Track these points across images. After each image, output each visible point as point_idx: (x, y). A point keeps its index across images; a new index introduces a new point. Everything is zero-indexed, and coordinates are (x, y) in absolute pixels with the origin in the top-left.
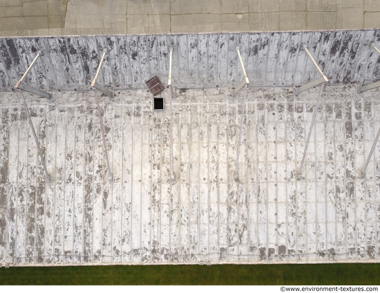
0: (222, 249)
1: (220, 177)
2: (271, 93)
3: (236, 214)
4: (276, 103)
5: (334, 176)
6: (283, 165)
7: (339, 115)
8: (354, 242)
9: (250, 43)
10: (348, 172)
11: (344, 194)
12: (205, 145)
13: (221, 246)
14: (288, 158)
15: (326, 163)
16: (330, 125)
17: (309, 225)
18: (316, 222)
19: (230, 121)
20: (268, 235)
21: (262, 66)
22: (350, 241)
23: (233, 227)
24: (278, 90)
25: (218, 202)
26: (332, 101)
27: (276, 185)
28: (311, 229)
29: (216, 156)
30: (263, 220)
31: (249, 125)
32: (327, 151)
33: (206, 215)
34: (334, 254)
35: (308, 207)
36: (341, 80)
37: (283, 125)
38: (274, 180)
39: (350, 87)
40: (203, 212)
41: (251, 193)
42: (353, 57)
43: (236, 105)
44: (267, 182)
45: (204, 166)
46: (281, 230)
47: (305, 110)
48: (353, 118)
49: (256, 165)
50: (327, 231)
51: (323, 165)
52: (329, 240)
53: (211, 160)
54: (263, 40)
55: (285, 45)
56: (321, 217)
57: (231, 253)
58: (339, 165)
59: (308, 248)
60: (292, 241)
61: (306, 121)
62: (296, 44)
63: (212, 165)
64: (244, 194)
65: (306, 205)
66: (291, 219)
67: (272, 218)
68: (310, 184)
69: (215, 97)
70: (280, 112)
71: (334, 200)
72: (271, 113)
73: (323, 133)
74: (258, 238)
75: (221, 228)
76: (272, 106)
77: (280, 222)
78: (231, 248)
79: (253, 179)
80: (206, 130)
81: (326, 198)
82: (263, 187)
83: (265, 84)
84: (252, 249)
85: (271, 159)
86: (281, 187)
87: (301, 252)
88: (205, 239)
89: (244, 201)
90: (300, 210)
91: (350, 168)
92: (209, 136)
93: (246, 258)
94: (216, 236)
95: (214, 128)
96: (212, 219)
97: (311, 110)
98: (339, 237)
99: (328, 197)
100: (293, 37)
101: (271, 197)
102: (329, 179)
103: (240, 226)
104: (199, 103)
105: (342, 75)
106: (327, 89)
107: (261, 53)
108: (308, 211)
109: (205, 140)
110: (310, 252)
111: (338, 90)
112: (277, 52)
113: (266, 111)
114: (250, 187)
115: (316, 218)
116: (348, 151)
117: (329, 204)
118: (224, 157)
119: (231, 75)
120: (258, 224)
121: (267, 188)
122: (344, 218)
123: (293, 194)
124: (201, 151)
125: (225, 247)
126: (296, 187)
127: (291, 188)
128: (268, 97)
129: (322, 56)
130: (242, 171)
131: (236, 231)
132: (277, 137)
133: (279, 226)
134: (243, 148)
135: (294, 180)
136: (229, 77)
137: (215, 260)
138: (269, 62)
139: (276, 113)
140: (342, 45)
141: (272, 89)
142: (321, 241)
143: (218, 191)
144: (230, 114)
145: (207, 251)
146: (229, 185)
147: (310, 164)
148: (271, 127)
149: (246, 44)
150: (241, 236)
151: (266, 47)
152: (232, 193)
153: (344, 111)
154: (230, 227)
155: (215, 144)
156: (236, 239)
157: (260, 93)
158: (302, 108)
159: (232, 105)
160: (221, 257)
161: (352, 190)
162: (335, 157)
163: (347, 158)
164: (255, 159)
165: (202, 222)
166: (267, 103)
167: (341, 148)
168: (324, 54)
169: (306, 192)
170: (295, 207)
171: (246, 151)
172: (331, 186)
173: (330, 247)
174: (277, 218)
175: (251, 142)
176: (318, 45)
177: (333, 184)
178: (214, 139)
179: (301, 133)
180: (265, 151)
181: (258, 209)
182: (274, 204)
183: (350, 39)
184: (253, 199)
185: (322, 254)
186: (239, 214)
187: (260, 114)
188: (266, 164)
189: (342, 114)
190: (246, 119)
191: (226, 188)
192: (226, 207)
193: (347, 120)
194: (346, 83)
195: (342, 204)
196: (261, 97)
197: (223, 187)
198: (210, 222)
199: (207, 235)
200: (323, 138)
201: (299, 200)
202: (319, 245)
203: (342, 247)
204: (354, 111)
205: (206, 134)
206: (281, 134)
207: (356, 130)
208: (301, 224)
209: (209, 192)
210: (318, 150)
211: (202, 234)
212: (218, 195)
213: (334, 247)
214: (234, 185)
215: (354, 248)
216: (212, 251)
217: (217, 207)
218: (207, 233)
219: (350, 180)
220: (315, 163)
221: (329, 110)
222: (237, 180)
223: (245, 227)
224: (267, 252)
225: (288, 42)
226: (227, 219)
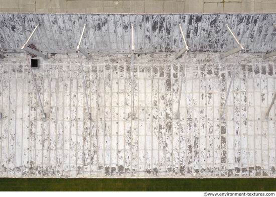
0: (79, 168)
1: (78, 117)
2: (115, 58)
3: (89, 143)
4: (119, 65)
5: (158, 117)
6: (122, 109)
7: (162, 75)
8: (171, 163)
9: (94, 21)
10: (167, 115)
11: (165, 129)
12: (68, 94)
13: (78, 166)
14: (127, 104)
15: (152, 108)
16: (155, 81)
17: (140, 151)
18: (145, 150)
19: (86, 77)
20: (111, 158)
21: (106, 38)
22: (168, 163)
23: (87, 152)
24: (120, 56)
25: (77, 135)
26: (157, 65)
27: (118, 123)
28: (141, 154)
29: (76, 102)
30: (108, 147)
31: (99, 80)
32: (153, 100)
33: (68, 143)
34: (157, 172)
35: (139, 139)
36: (164, 50)
37: (123, 81)
38: (116, 120)
39: (170, 55)
40: (66, 141)
41: (100, 128)
42: (169, 34)
43: (90, 66)
44: (111, 121)
45: (67, 109)
46: (121, 154)
47: (139, 70)
48: (172, 77)
49: (104, 109)
50: (152, 156)
51: (150, 109)
52: (154, 162)
53: (72, 105)
54: (103, 19)
55: (119, 23)
56: (149, 146)
57: (85, 170)
58: (161, 109)
59: (139, 167)
60: (128, 162)
61: (139, 79)
62: (126, 23)
63: (73, 108)
64: (95, 129)
65: (138, 137)
66: (127, 147)
67: (114, 146)
68: (141, 123)
69: (75, 59)
70: (121, 71)
71: (157, 134)
72: (115, 72)
73: (151, 87)
74: (104, 160)
75: (79, 153)
76: (115, 67)
77: (120, 149)
78: (85, 167)
79: (101, 119)
80: (69, 83)
81: (152, 133)
82: (108, 124)
83: (110, 51)
84: (100, 167)
85: (114, 104)
86: (121, 124)
87: (134, 170)
88: (67, 161)
89: (95, 134)
90: (134, 141)
91: (169, 112)
92: (71, 87)
93: (96, 174)
94: (75, 158)
95: (74, 82)
96: (72, 146)
97: (143, 71)
98: (160, 160)
99: (153, 132)
100: (123, 18)
101: (114, 132)
102: (154, 119)
103: (92, 151)
104: (64, 63)
105: (164, 46)
106: (154, 56)
107: (103, 28)
108: (140, 141)
109: (68, 90)
110: (141, 170)
111: (162, 56)
112: (114, 28)
113: (112, 70)
114: (100, 124)
115: (145, 147)
116: (167, 100)
117: (154, 137)
118: (81, 102)
119: (85, 44)
120: (104, 150)
121: (111, 125)
122: (164, 147)
123: (129, 129)
124: (65, 98)
125: (81, 166)
126: (132, 124)
127: (128, 125)
128: (113, 61)
129: (147, 32)
130: (94, 113)
131: (89, 155)
132: (119, 90)
133: (119, 152)
134: (95, 96)
135: (130, 119)
136: (84, 46)
137: (73, 175)
138: (111, 36)
139: (119, 72)
140: (159, 25)
141: (116, 55)
142: (148, 163)
143: (77, 127)
144: (86, 72)
145: (68, 169)
146: (84, 123)
147: (142, 108)
148: (115, 82)
149: (92, 22)
150: (92, 159)
151: (106, 25)
152: (86, 128)
153: (165, 72)
154: (85, 152)
155: (75, 93)
156: (89, 161)
157: (108, 58)
158: (136, 69)
159: (87, 66)
160: (78, 173)
161: (170, 128)
162: (159, 104)
163: (167, 105)
164: (104, 104)
165: (65, 148)
166: (112, 65)
167: (163, 98)
168: (148, 31)
169: (138, 128)
170: (130, 139)
171: (97, 99)
172: (156, 124)
173: (154, 167)
174: (118, 146)
175: (101, 92)
176: (142, 24)
177: (157, 123)
178: (74, 90)
179: (136, 86)
180: (110, 99)
181: (104, 139)
182: (116, 137)
183: (164, 21)
184: (101, 132)
185: (149, 172)
186: (91, 143)
187: (107, 73)
188: (111, 108)
189: (164, 74)
190: (97, 76)
191: (83, 125)
192: (82, 138)
193: (167, 78)
194: (167, 52)
195: (163, 137)
196: (108, 60)
197: (81, 124)
198: (71, 148)
199: (68, 158)
200: (151, 90)
201: (133, 134)
202: (147, 166)
203: (162, 167)
204: (173, 72)
205: (69, 86)
206: (122, 87)
207: (173, 85)
208: (134, 151)
209: (70, 127)
210: (147, 99)
211: (64, 156)
212: (77, 129)
213: (157, 167)
214: (88, 123)
215: (171, 168)
216: (72, 169)
217: (76, 138)
218: (68, 156)
219: (169, 120)
220: (144, 108)
221: (155, 71)
222: (90, 119)
223: (95, 152)
224: (110, 170)
225: (120, 21)
226: (83, 146)
